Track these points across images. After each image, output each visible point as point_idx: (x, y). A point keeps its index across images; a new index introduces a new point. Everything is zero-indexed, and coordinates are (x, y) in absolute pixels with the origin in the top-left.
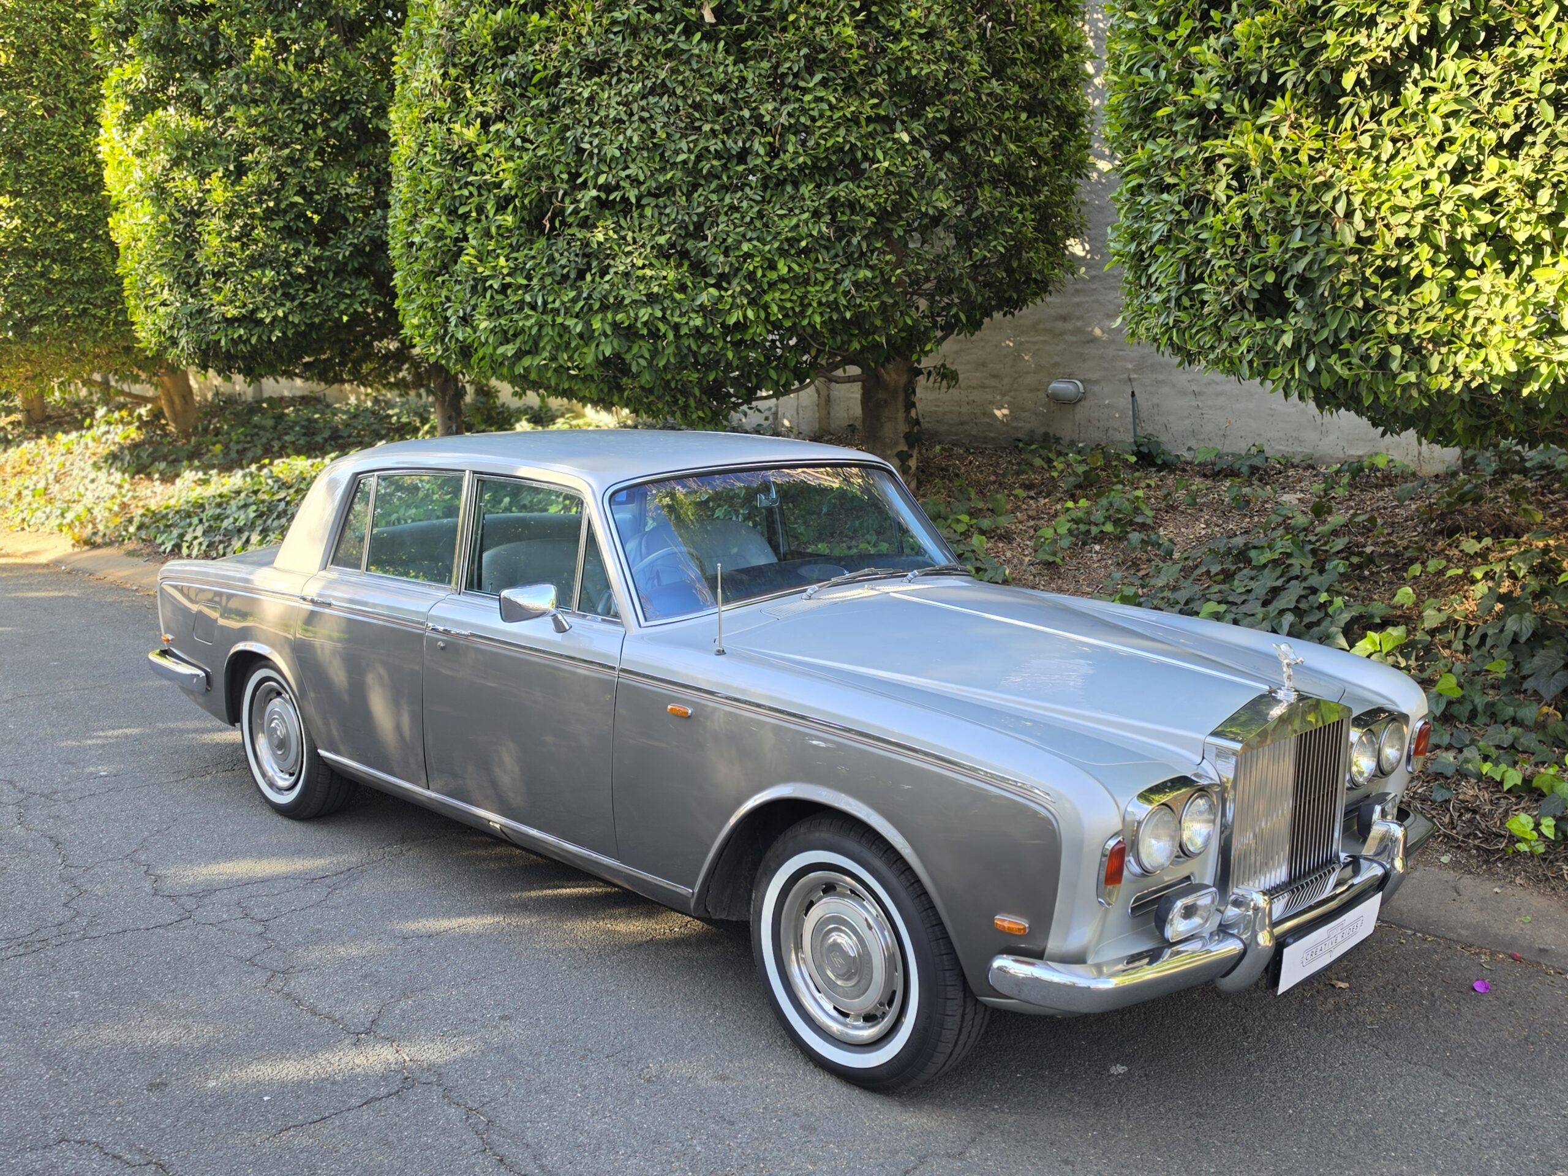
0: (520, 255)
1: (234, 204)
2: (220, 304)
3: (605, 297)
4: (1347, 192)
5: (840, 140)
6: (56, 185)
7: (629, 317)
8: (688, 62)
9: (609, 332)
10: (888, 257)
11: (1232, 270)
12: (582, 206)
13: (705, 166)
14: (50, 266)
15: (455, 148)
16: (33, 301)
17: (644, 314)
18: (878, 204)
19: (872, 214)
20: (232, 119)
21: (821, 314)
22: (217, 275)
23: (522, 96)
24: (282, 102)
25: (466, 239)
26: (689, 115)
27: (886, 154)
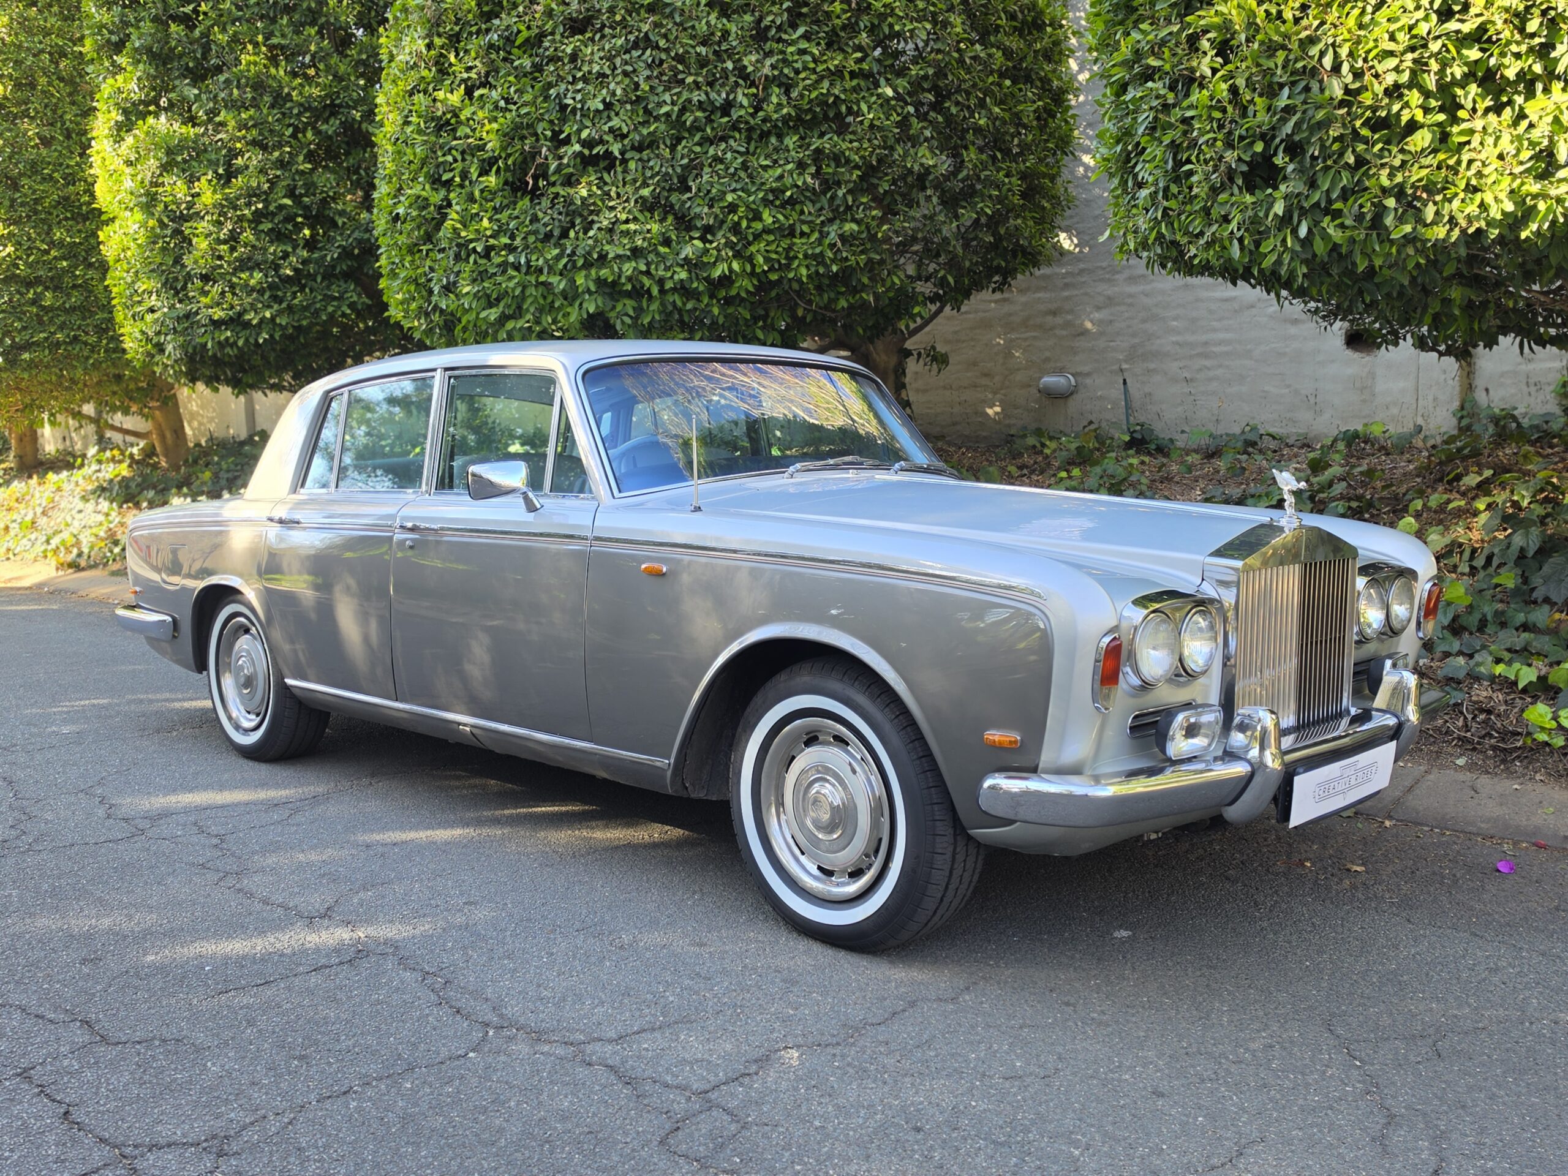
0: (503, 216)
1: (223, 206)
2: (208, 307)
3: (589, 253)
4: (1333, 45)
5: (824, 92)
6: (50, 214)
7: (613, 273)
8: (671, 16)
9: (593, 289)
10: (874, 213)
11: (1219, 144)
12: (565, 161)
13: (689, 118)
14: (42, 293)
15: (439, 113)
16: (24, 328)
17: (628, 268)
18: (862, 157)
19: (857, 167)
20: (222, 124)
21: (807, 267)
22: (205, 278)
23: (505, 60)
24: (272, 106)
25: (449, 205)
26: (672, 68)
27: (870, 108)
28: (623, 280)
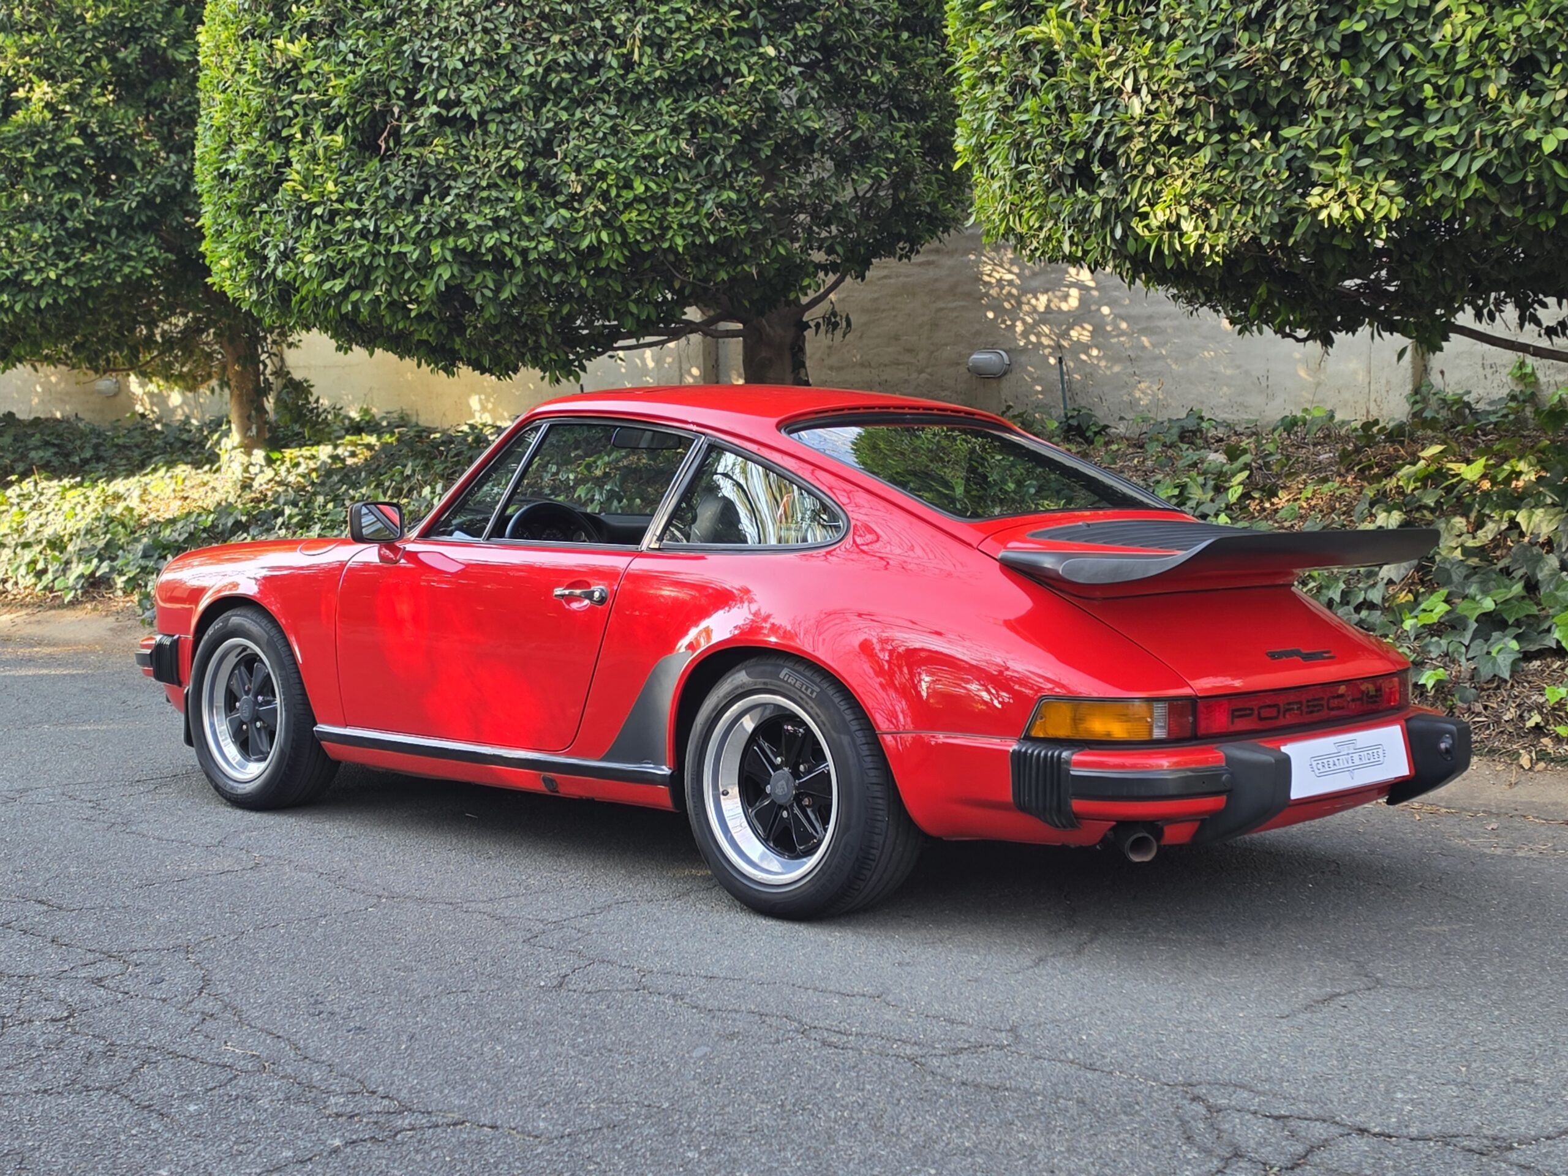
0: (350, 179)
3: (446, 220)
4: (1134, 69)
5: (700, 52)
7: (472, 242)
9: (450, 259)
10: (756, 180)
11: (1048, 147)
12: (421, 123)
13: (554, 80)
15: (279, 65)
17: (490, 239)
18: (742, 121)
19: (735, 131)
21: (684, 238)
23: (352, 8)
25: (288, 163)
26: (536, 26)
27: (750, 69)
28: (483, 250)
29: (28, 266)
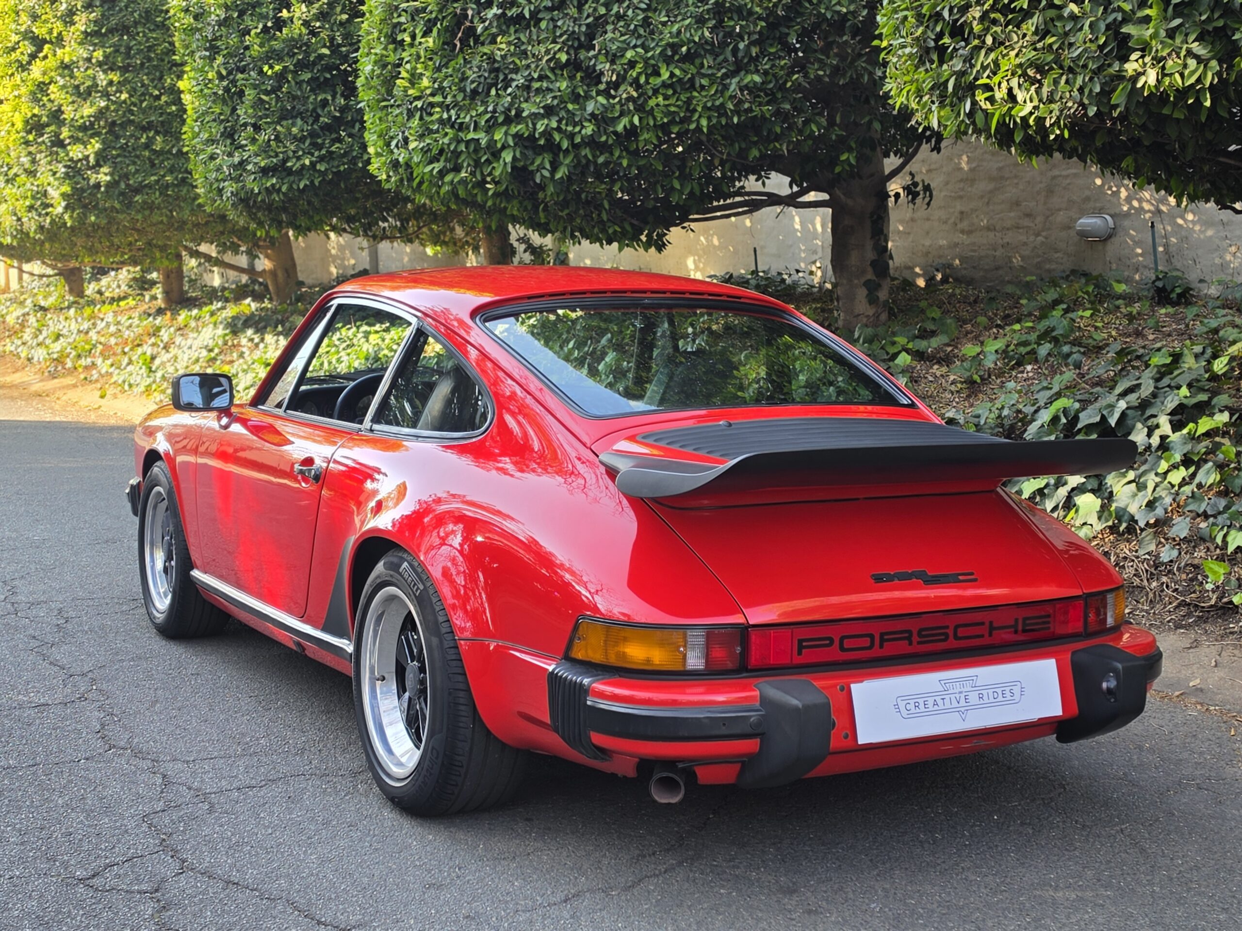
0: (440, 75)
2: (256, 155)
3: (508, 110)
7: (527, 128)
9: (512, 144)
12: (487, 24)
17: (541, 125)
21: (709, 119)
25: (402, 64)
28: (538, 136)
29: (291, 154)
